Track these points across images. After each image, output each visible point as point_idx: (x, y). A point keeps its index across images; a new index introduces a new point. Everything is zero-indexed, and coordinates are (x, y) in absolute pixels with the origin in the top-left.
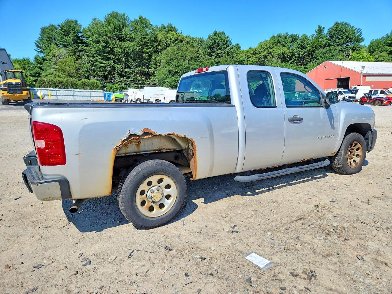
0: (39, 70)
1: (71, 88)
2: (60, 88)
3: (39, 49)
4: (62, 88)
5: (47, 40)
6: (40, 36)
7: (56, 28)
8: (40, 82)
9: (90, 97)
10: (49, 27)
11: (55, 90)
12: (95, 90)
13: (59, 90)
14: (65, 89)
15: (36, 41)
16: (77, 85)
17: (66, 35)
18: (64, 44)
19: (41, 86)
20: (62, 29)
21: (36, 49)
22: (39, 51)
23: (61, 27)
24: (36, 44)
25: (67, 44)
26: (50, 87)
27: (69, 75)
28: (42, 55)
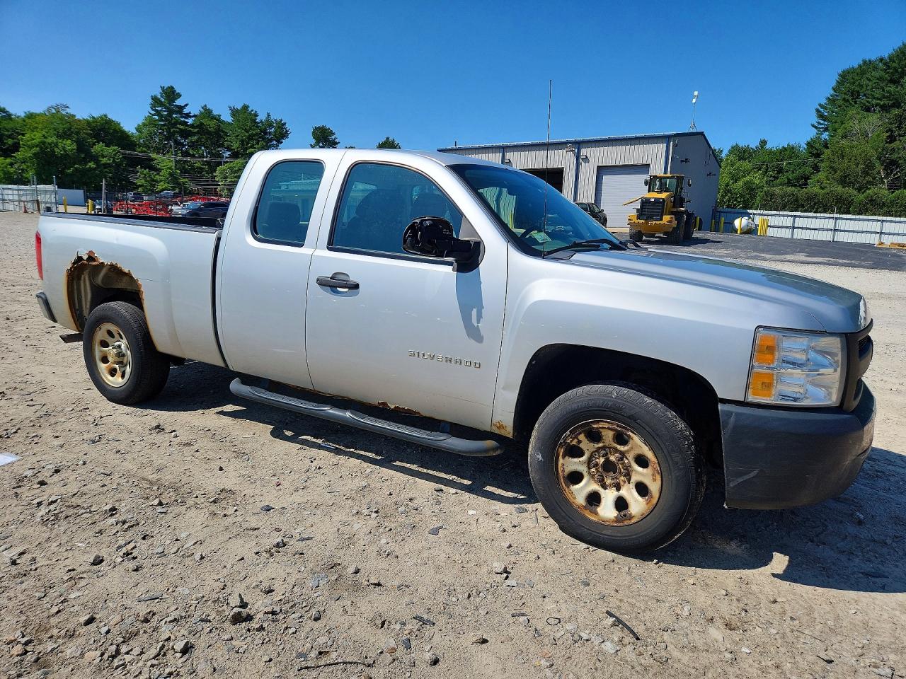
0: (809, 170)
1: (833, 212)
2: (806, 211)
3: (822, 122)
4: (810, 212)
5: (844, 99)
6: (832, 92)
7: (875, 68)
8: (765, 198)
9: (878, 235)
10: (860, 66)
11: (791, 216)
12: (900, 216)
13: (800, 217)
14: (818, 215)
15: (820, 105)
16: (850, 203)
17: (893, 81)
18: (882, 103)
19: (764, 207)
20: (889, 67)
21: (816, 124)
22: (821, 126)
23: (885, 64)
24: (818, 111)
25: (891, 102)
26: (783, 209)
27: (844, 181)
28: (825, 136)
